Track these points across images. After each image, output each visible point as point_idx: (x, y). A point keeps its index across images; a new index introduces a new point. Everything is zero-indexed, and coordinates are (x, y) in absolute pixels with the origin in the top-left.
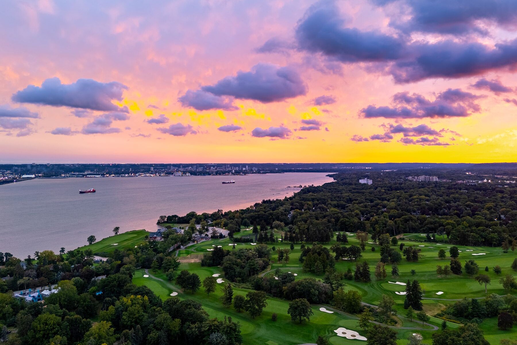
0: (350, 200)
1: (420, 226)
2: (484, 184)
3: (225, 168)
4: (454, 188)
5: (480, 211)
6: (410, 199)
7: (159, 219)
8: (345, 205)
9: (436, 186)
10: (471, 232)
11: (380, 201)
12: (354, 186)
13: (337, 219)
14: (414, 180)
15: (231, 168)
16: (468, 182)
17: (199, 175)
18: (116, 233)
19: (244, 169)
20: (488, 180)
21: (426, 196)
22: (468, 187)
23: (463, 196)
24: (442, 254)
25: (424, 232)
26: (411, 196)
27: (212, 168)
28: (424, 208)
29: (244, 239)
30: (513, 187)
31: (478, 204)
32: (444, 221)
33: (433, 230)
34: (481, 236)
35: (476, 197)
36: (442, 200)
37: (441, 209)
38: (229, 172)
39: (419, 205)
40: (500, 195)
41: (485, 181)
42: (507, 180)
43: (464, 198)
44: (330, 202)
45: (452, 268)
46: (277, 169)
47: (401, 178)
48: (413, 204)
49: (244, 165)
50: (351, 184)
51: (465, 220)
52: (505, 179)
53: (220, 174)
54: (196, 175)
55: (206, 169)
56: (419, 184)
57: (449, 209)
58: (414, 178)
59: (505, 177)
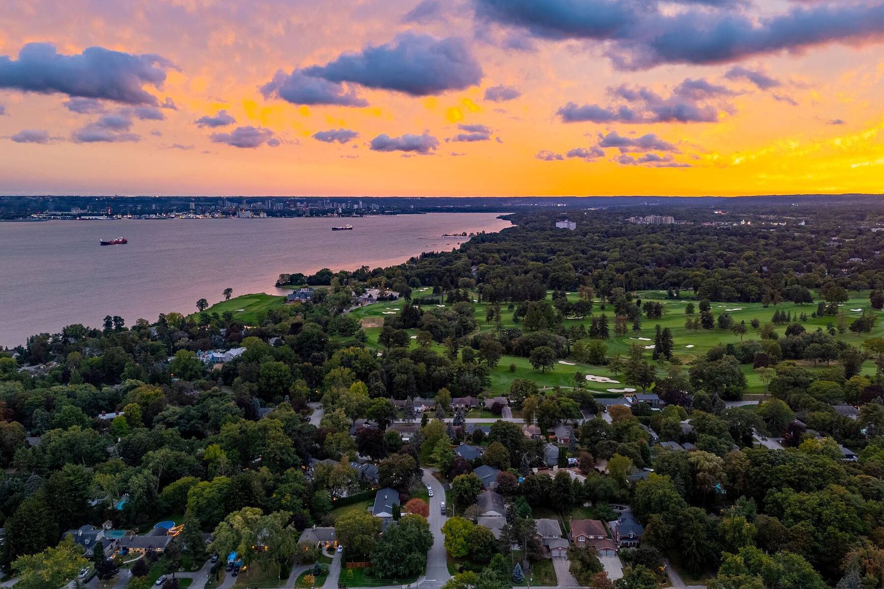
0: (553, 252)
1: (658, 281)
2: (741, 227)
3: (323, 205)
4: (699, 233)
5: (735, 262)
6: (639, 248)
7: (278, 278)
8: (547, 257)
9: (672, 231)
10: (725, 285)
11: (597, 252)
12: (550, 232)
13: (546, 275)
14: (639, 222)
15: (333, 206)
16: (718, 224)
17: (281, 216)
18: (228, 297)
19: (356, 206)
20: (746, 221)
21: (661, 244)
22: (718, 233)
23: (712, 244)
24: (690, 309)
25: (663, 288)
26: (638, 244)
27: (298, 204)
28: (660, 259)
29: (428, 300)
30: (783, 231)
31: (733, 254)
32: (690, 273)
33: (676, 285)
34: (737, 289)
35: (730, 245)
36: (684, 250)
37: (684, 260)
38: (332, 211)
39: (653, 256)
40: (763, 242)
41: (743, 223)
42: (775, 221)
43: (713, 246)
44: (523, 253)
45: (704, 322)
46: (412, 207)
47: (618, 220)
48: (644, 254)
49: (355, 200)
50: (543, 229)
51: (716, 272)
52: (771, 221)
53: (318, 216)
54: (276, 216)
55: (289, 205)
56: (647, 228)
57: (695, 260)
58: (638, 219)
59: (772, 217)
